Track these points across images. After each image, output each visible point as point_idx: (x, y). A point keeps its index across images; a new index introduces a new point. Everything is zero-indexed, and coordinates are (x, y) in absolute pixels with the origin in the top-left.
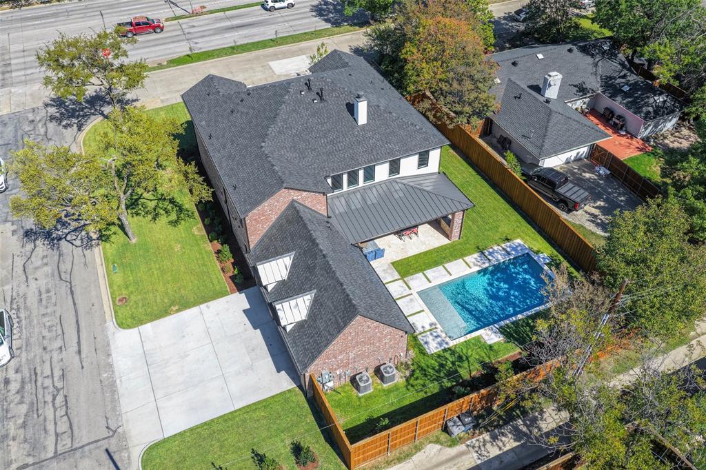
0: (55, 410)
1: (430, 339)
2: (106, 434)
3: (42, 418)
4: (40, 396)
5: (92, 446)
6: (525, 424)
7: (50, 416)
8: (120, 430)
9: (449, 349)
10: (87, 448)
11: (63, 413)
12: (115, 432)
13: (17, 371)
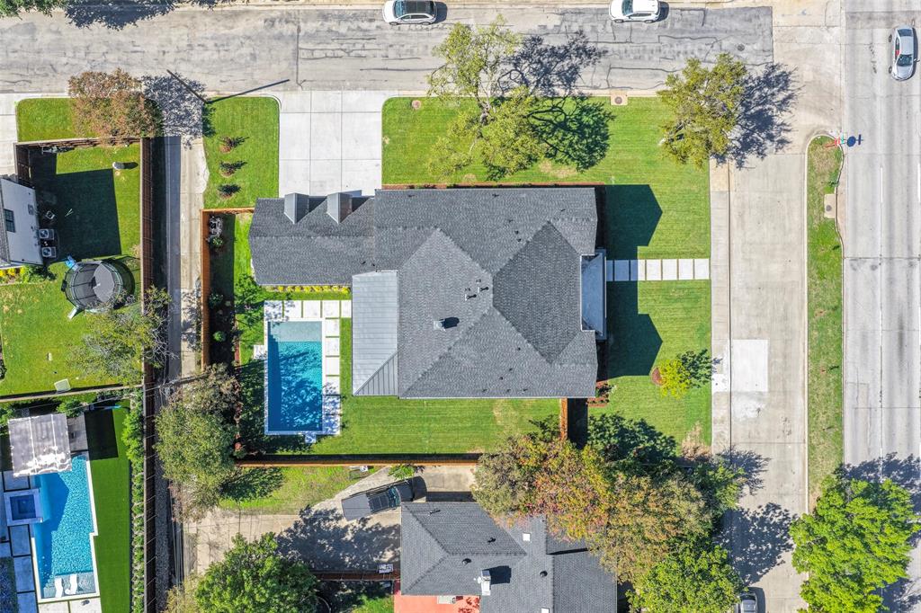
0: (333, 50)
1: (276, 311)
2: (300, 79)
3: (331, 41)
4: (349, 41)
5: (295, 70)
6: (191, 334)
7: (329, 47)
8: (300, 88)
9: (262, 318)
10: (295, 67)
11: (328, 55)
12: (300, 85)
13: (378, 27)
